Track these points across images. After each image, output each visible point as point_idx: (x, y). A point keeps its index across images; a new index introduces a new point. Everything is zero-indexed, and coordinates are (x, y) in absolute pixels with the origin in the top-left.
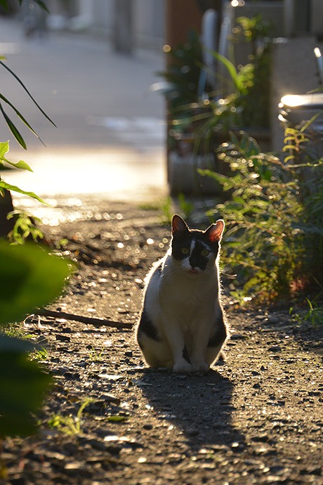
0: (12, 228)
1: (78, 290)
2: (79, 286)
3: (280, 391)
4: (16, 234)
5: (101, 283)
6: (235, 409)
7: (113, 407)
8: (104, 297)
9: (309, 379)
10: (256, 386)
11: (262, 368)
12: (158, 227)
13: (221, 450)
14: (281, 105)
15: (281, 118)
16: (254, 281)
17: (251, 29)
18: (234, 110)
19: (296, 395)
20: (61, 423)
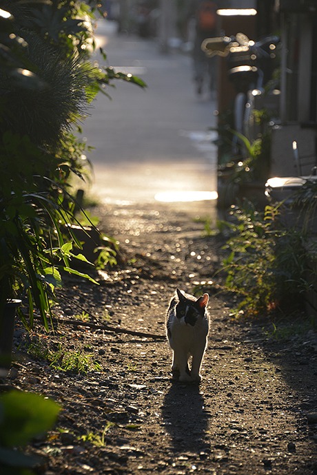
0: (97, 258)
1: (136, 302)
2: (137, 298)
3: (243, 399)
4: (100, 262)
5: (152, 295)
6: (211, 416)
7: (133, 416)
8: (152, 307)
9: (264, 388)
10: (229, 395)
11: (236, 379)
12: (202, 239)
13: (193, 457)
14: (267, 185)
15: (266, 193)
16: (245, 303)
17: (260, 118)
18: (248, 169)
19: (253, 403)
20: (92, 438)
